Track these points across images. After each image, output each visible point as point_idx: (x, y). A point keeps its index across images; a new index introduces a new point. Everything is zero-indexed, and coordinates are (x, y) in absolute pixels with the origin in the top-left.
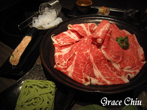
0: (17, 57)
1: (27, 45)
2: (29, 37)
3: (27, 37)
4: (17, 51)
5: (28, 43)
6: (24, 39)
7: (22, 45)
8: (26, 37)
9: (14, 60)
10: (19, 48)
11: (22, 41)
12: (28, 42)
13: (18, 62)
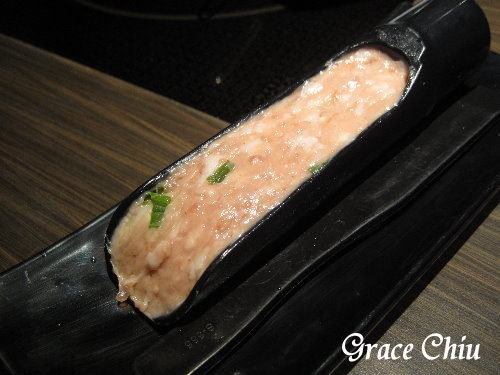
0: (191, 241)
1: (345, 137)
2: (387, 63)
3: (371, 61)
4: (222, 173)
5: (361, 127)
6: (333, 69)
7: (297, 125)
8: (362, 57)
9: (152, 259)
10: (251, 148)
11: (311, 88)
12: (359, 112)
13: (178, 300)
